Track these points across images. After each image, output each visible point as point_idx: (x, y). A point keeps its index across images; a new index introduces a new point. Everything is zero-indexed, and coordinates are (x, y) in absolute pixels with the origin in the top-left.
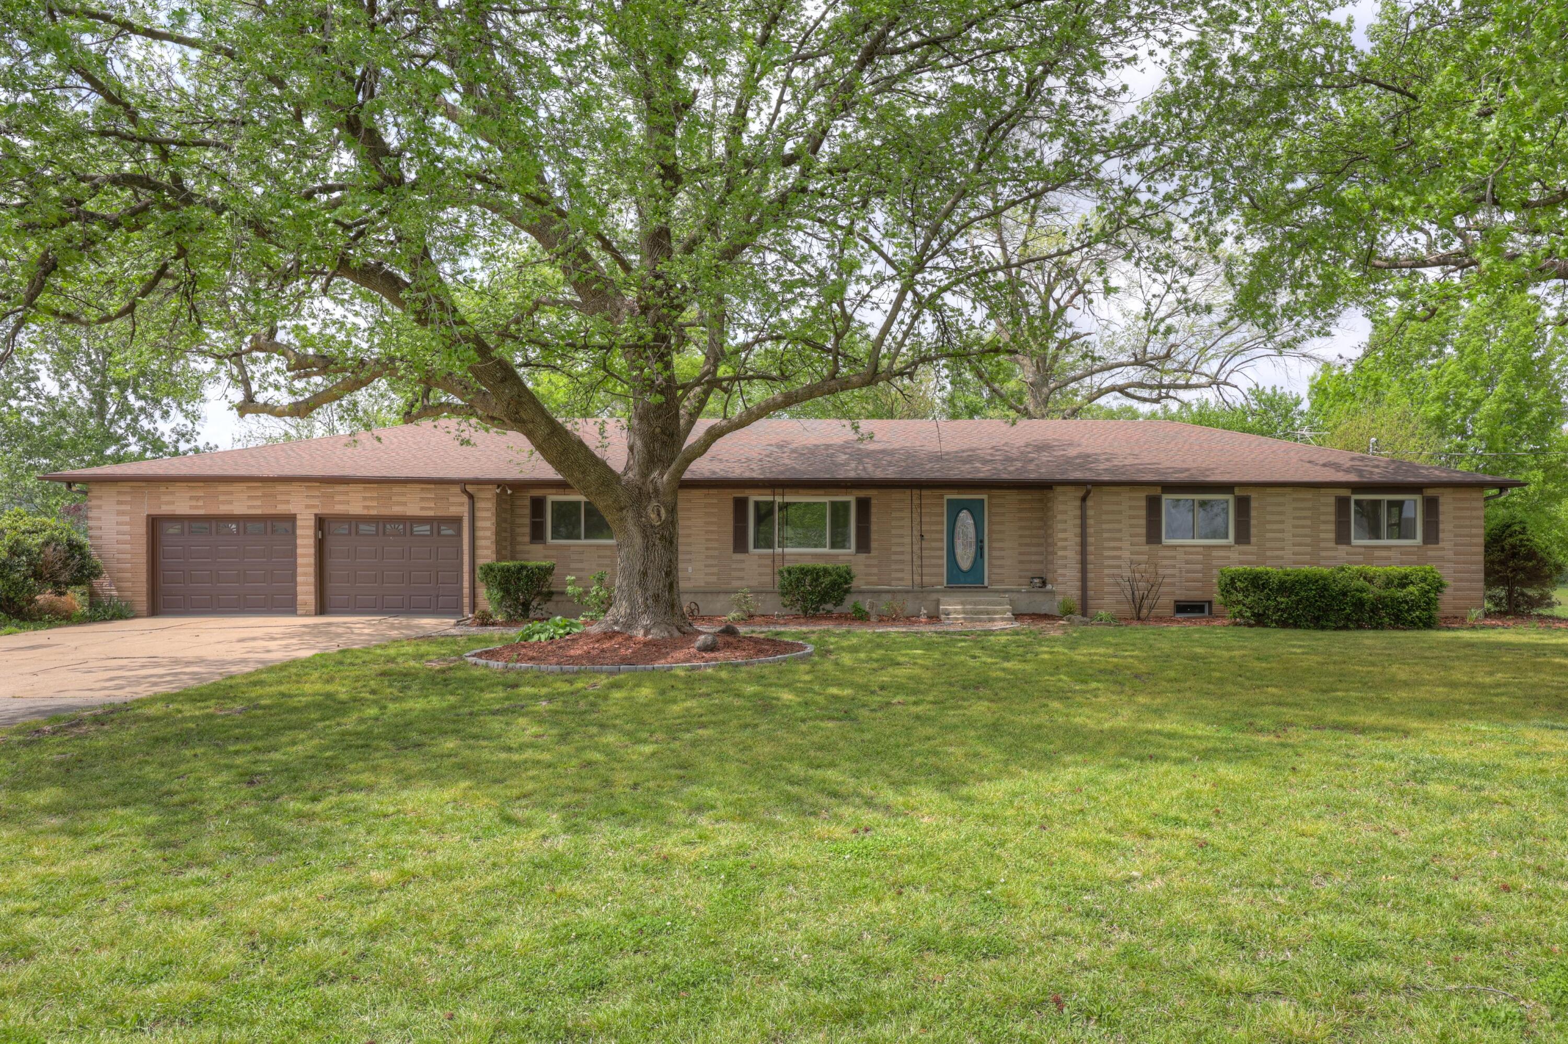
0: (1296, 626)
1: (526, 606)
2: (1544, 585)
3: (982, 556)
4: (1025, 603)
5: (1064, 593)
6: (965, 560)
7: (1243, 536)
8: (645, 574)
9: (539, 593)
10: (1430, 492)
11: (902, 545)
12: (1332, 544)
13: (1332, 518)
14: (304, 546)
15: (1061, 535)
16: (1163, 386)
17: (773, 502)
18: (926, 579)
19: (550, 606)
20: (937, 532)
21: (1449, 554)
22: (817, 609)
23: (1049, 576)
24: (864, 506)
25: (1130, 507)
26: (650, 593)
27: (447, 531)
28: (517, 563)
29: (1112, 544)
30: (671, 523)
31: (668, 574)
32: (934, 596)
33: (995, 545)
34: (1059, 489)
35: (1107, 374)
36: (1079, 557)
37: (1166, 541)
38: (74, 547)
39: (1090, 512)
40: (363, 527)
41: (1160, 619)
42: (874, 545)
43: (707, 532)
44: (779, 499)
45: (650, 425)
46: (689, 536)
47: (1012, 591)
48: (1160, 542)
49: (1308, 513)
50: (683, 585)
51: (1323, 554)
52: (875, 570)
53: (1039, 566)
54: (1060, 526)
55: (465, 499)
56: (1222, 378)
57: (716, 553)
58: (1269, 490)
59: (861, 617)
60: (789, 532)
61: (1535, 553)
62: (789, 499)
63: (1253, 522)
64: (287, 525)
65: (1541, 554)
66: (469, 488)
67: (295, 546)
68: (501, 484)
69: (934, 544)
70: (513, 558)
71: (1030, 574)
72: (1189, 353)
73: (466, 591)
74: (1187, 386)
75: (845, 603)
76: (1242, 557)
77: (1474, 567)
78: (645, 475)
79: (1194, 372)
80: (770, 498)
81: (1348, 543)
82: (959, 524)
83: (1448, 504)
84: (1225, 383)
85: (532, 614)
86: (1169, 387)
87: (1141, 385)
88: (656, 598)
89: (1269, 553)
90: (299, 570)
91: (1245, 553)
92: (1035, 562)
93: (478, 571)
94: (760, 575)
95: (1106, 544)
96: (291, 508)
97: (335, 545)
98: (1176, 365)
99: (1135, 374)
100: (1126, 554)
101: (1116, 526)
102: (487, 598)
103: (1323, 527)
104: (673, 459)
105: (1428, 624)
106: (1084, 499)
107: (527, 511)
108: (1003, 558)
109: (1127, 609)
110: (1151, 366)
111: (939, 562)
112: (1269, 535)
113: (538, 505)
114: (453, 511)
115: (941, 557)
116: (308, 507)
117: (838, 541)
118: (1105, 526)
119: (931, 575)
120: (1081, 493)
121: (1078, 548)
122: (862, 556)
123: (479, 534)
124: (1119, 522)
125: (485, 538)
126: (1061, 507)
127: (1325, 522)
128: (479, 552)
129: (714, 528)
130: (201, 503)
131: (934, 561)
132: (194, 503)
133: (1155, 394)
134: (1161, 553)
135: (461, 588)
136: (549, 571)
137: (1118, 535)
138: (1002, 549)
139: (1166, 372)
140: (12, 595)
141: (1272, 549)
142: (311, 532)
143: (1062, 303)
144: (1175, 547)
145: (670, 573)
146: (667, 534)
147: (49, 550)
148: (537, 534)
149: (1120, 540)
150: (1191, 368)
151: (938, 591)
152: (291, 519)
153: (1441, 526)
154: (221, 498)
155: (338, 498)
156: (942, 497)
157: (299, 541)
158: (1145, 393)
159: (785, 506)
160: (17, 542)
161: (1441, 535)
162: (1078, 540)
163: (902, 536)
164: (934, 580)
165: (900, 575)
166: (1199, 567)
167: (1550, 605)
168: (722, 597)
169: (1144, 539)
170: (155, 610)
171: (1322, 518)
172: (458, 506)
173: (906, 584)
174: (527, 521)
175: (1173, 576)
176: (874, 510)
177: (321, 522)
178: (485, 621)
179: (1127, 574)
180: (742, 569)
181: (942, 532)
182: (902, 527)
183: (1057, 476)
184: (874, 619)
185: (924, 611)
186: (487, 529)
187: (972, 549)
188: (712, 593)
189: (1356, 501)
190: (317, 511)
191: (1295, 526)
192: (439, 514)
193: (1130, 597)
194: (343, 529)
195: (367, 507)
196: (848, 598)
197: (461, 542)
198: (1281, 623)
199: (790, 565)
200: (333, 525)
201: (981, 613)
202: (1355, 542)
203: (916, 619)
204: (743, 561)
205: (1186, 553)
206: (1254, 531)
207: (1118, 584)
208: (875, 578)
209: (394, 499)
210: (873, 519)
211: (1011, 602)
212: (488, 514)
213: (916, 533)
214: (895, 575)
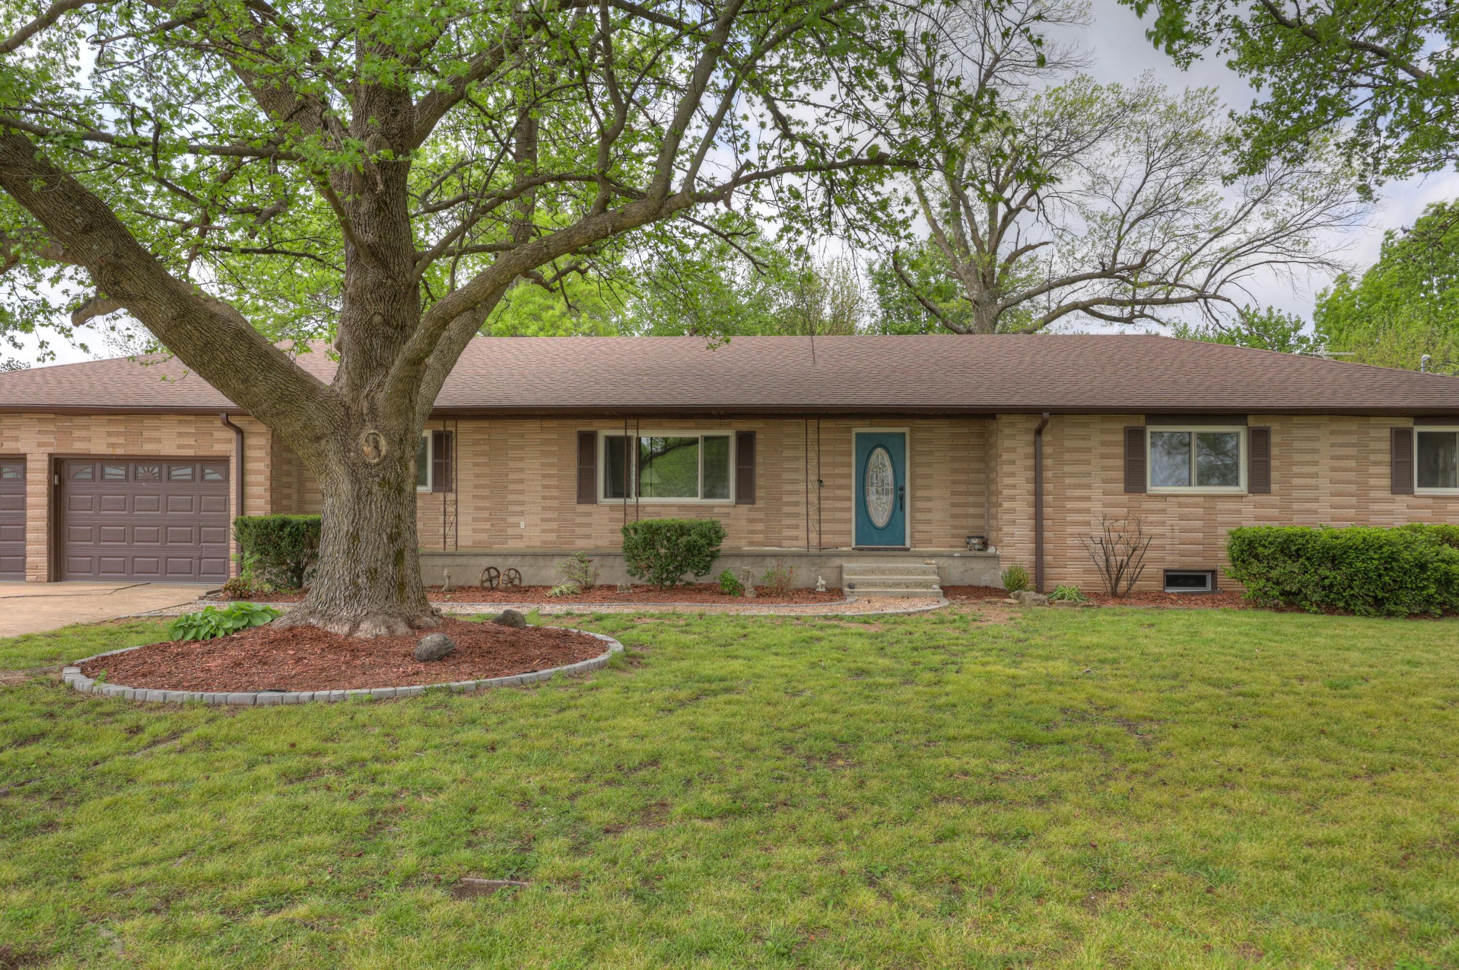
0: (1348, 611)
3: (902, 508)
4: (957, 573)
5: (1012, 559)
6: (880, 516)
7: (1260, 482)
8: (355, 537)
11: (796, 493)
12: (1387, 494)
13: (1387, 458)
14: (35, 495)
15: (1007, 481)
16: (1138, 302)
17: (629, 438)
18: (826, 538)
20: (842, 476)
22: (673, 580)
23: (992, 535)
24: (746, 442)
25: (1104, 444)
27: (212, 475)
29: (1078, 493)
30: (400, 460)
31: (392, 538)
32: (837, 562)
33: (920, 493)
34: (1005, 419)
35: (1067, 289)
36: (1032, 510)
37: (1152, 489)
39: (1047, 450)
40: (112, 471)
41: (1144, 596)
42: (759, 493)
43: (544, 476)
44: (634, 433)
45: (364, 310)
46: (521, 481)
47: (941, 556)
48: (1144, 490)
49: (1352, 451)
51: (1374, 507)
52: (760, 526)
53: (979, 522)
54: (1006, 468)
55: (232, 435)
56: (1211, 290)
57: (555, 503)
58: (1296, 419)
59: (731, 591)
60: (651, 477)
63: (1274, 463)
64: (15, 468)
66: (236, 420)
67: (25, 494)
69: (839, 493)
71: (966, 532)
72: (1170, 262)
73: (233, 552)
74: (1167, 301)
75: (712, 572)
76: (1259, 511)
78: (356, 388)
79: (1175, 284)
80: (625, 433)
81: (1410, 492)
82: (871, 466)
84: (1215, 296)
86: (1144, 303)
87: (1110, 302)
89: (1296, 506)
90: (30, 525)
91: (1262, 506)
92: (974, 516)
94: (610, 532)
95: (1069, 493)
96: (21, 447)
97: (75, 493)
98: (1151, 278)
99: (1100, 288)
100: (1097, 507)
101: (1082, 468)
103: (1373, 470)
106: (1039, 432)
108: (929, 510)
109: (1098, 581)
110: (1122, 278)
111: (845, 515)
112: (1296, 481)
114: (218, 449)
115: (849, 510)
116: (40, 445)
117: (713, 488)
118: (1066, 469)
119: (833, 533)
120: (1034, 424)
121: (1031, 498)
122: (744, 508)
123: (250, 478)
124: (1088, 463)
125: (258, 484)
126: (1008, 443)
127: (1376, 464)
128: (250, 502)
129: (553, 471)
131: (839, 515)
133: (1127, 310)
134: (1146, 505)
135: (229, 549)
137: (1085, 481)
138: (929, 499)
139: (1141, 286)
141: (1301, 500)
142: (43, 476)
143: (1013, 205)
144: (1164, 497)
145: (398, 536)
146: (390, 476)
149: (1088, 487)
150: (1171, 280)
151: (841, 555)
152: (20, 459)
155: (76, 433)
156: (849, 430)
157: (29, 488)
158: (1115, 312)
162: (1031, 487)
163: (796, 482)
164: (838, 539)
165: (794, 533)
166: (1199, 524)
169: (1121, 486)
171: (1373, 457)
172: (223, 443)
173: (797, 546)
175: (1162, 536)
176: (759, 447)
177: (57, 464)
178: (238, 594)
179: (1099, 533)
180: (589, 525)
181: (849, 476)
182: (797, 470)
183: (1001, 400)
184: (750, 593)
185: (821, 582)
186: (259, 472)
187: (888, 501)
188: (544, 555)
189: (1420, 434)
190: (51, 450)
191: (1333, 469)
192: (201, 453)
193: (1102, 564)
194: (86, 472)
195: (112, 445)
196: (715, 564)
197: (228, 488)
198: (1329, 608)
199: (645, 519)
200: (74, 468)
201: (897, 585)
202: (1419, 491)
203: (809, 593)
204: (589, 514)
205: (1180, 505)
206: (1275, 475)
207: (1087, 547)
208: (760, 537)
209: (146, 434)
210: (759, 459)
211: (939, 571)
212: (261, 453)
213: (813, 477)
214: (786, 533)
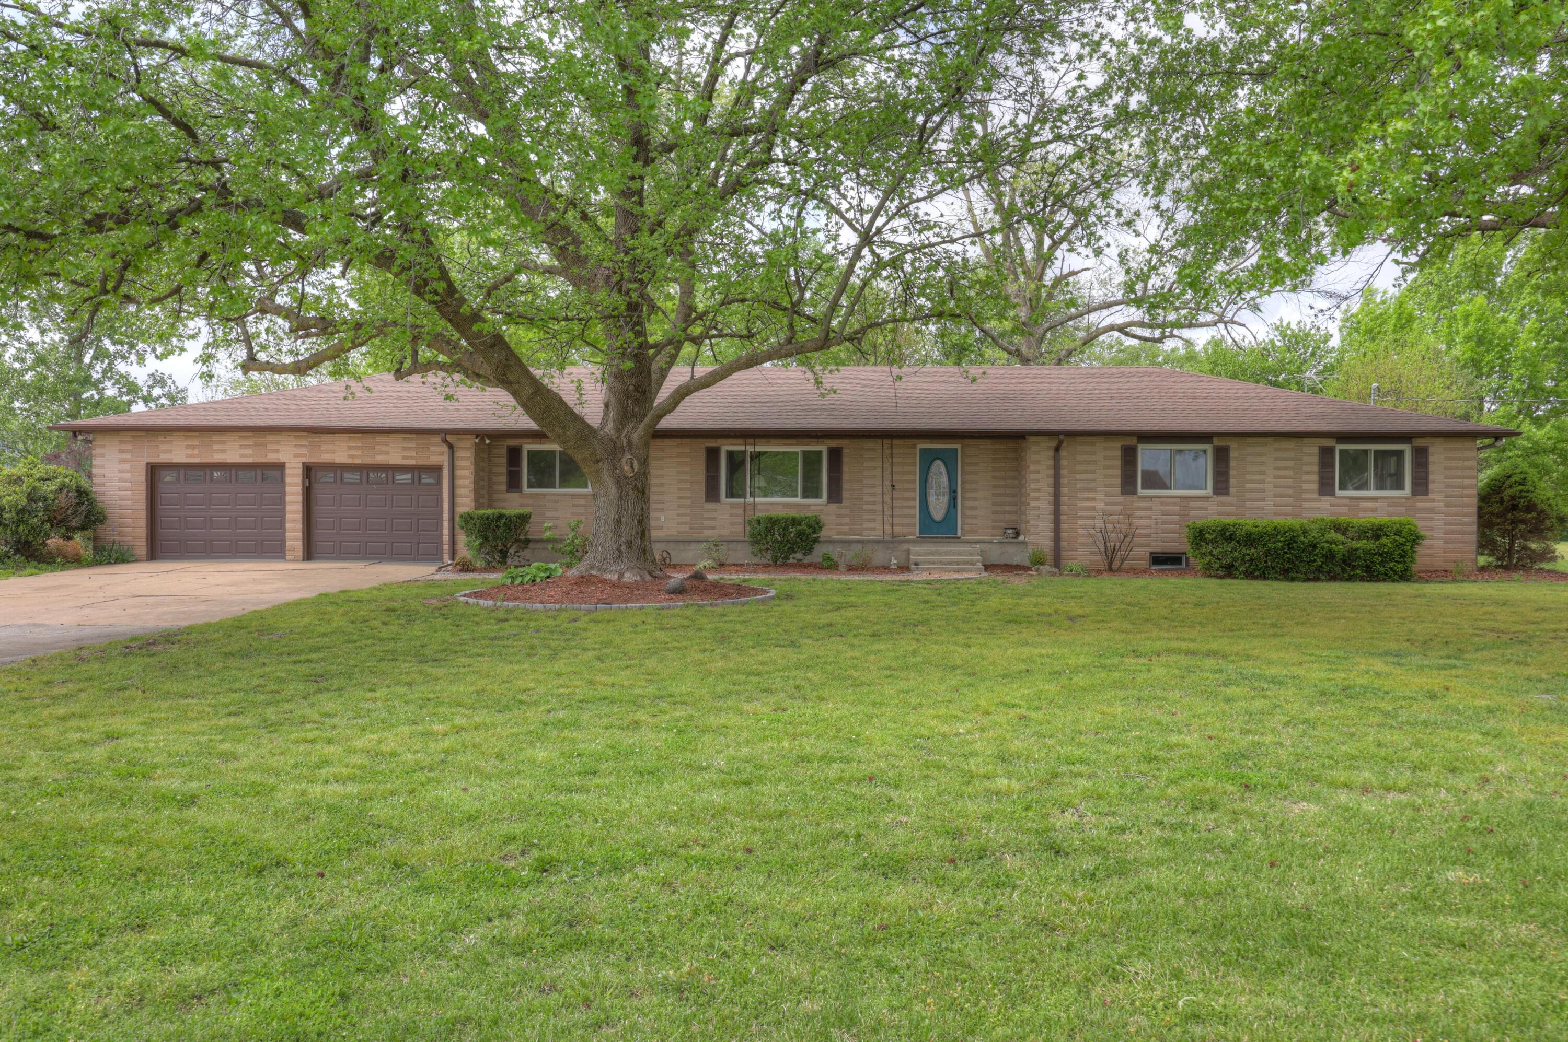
0: (1263, 577)
1: (504, 555)
2: (1545, 538)
3: (955, 506)
4: (996, 555)
5: (1036, 544)
6: (938, 512)
7: (1222, 485)
8: (618, 522)
9: (517, 541)
10: (1419, 442)
11: (874, 494)
12: (1316, 496)
13: (1316, 468)
14: (293, 494)
15: (1033, 486)
16: (1166, 326)
17: (744, 452)
18: (896, 529)
19: (526, 553)
20: (908, 482)
21: (1440, 506)
22: (787, 558)
23: (1023, 527)
24: (836, 456)
25: (1106, 458)
26: (623, 540)
27: (427, 479)
28: (496, 511)
29: (1086, 495)
30: (644, 474)
31: (640, 522)
32: (905, 546)
33: (968, 495)
34: (1032, 439)
35: (1105, 312)
36: (1052, 508)
37: (1141, 492)
38: (82, 493)
39: (1064, 463)
40: (348, 476)
41: (1134, 571)
42: (845, 495)
43: (680, 481)
44: (750, 449)
45: (624, 383)
46: (662, 485)
47: (984, 542)
48: (1135, 493)
49: (1290, 464)
50: (655, 534)
51: (1306, 505)
52: (846, 520)
53: (1013, 517)
54: (1033, 476)
55: (445, 449)
56: (1229, 316)
57: (688, 502)
58: (1249, 440)
59: (829, 565)
60: (761, 482)
61: (1535, 505)
62: (760, 448)
63: (1232, 472)
64: (276, 473)
65: (1541, 506)
66: (450, 438)
67: (284, 494)
68: (480, 434)
69: (907, 494)
70: (490, 506)
71: (1004, 525)
73: (446, 538)
74: (1192, 325)
75: (815, 552)
76: (1221, 508)
77: (1466, 519)
78: (619, 430)
80: (742, 448)
81: (1333, 494)
82: (931, 474)
83: (1439, 455)
84: (1233, 322)
85: (509, 561)
86: (1172, 326)
87: (1141, 325)
88: (629, 544)
89: (1248, 505)
90: (288, 516)
91: (1223, 505)
92: (1010, 512)
93: (457, 519)
94: (732, 524)
95: (1080, 495)
96: (280, 457)
97: (322, 494)
99: (1133, 312)
100: (1100, 505)
101: (1090, 476)
102: (466, 546)
103: (1305, 478)
104: (645, 415)
105: (1404, 576)
106: (1057, 449)
107: (504, 460)
108: (976, 508)
109: (1100, 561)
111: (911, 512)
112: (1248, 486)
113: (514, 454)
114: (434, 460)
115: (914, 507)
116: (296, 456)
117: (811, 491)
118: (1078, 477)
119: (902, 525)
120: (1054, 444)
121: (1052, 499)
122: (834, 506)
123: (459, 482)
124: (1094, 472)
125: (465, 487)
126: (1034, 457)
127: (1308, 473)
128: (459, 500)
129: (687, 478)
130: (196, 452)
131: (906, 511)
132: (190, 452)
133: (1158, 332)
134: (1136, 504)
135: (441, 536)
136: (524, 519)
137: (1091, 486)
138: (975, 499)
140: (31, 538)
141: (1252, 500)
142: (299, 480)
144: (1151, 498)
145: (642, 521)
146: (639, 484)
147: (62, 497)
148: (514, 483)
149: (1094, 490)
151: (908, 542)
152: (281, 467)
153: (1431, 477)
154: (216, 447)
155: (324, 447)
156: (914, 446)
157: (288, 489)
158: (1146, 333)
159: (756, 456)
160: (34, 488)
161: (1431, 486)
162: (1051, 490)
163: (874, 486)
164: (906, 530)
165: (871, 525)
166: (1175, 518)
167: (1554, 559)
168: (693, 546)
169: (1118, 490)
170: (153, 554)
171: (1305, 468)
172: (437, 455)
173: (876, 535)
174: (503, 470)
175: (1148, 527)
176: (845, 459)
177: (308, 470)
178: (466, 568)
179: (1099, 524)
180: (714, 519)
181: (914, 481)
182: (874, 477)
183: (1029, 426)
184: (842, 568)
185: (894, 561)
186: (465, 478)
187: (945, 499)
188: (684, 542)
189: (1341, 451)
190: (305, 460)
191: (1276, 477)
192: (421, 462)
193: (1102, 548)
194: (329, 477)
195: (353, 456)
196: (817, 547)
197: (441, 490)
198: (1249, 575)
199: (760, 514)
200: (320, 474)
201: (951, 563)
202: (1339, 493)
203: (886, 569)
204: (715, 511)
205: (1162, 504)
206: (1232, 481)
207: (1090, 535)
208: (846, 529)
209: (378, 448)
210: (845, 468)
211: (982, 553)
212: (467, 463)
213: (887, 483)
214: (866, 525)
